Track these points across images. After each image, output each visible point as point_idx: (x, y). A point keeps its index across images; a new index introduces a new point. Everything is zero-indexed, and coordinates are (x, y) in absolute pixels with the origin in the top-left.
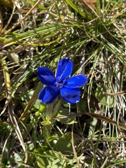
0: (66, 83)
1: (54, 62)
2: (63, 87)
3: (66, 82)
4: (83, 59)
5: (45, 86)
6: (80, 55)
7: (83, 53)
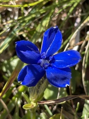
0: (53, 61)
1: (42, 26)
2: (50, 66)
3: (54, 59)
4: (78, 20)
5: (25, 65)
6: (74, 15)
7: (78, 13)
